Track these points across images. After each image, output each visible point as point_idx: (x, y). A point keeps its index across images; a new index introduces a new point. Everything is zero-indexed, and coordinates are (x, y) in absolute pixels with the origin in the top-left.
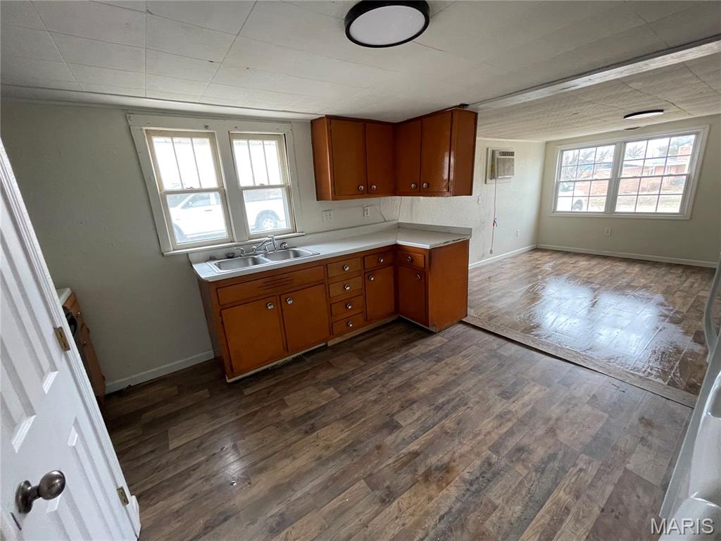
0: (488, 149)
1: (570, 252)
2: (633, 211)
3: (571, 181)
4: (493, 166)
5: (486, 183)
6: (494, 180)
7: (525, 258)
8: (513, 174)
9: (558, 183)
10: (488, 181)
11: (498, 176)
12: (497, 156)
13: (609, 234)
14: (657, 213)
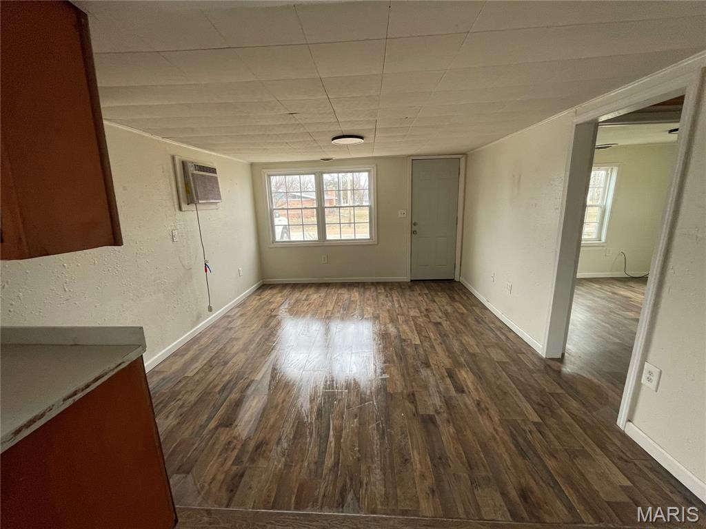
0: (173, 158)
1: (297, 284)
2: (339, 238)
3: (283, 209)
4: (187, 185)
5: (180, 209)
6: (192, 207)
7: (255, 302)
8: (220, 199)
9: (272, 211)
10: (184, 206)
11: (198, 199)
12: (191, 170)
13: (326, 261)
14: (357, 240)
